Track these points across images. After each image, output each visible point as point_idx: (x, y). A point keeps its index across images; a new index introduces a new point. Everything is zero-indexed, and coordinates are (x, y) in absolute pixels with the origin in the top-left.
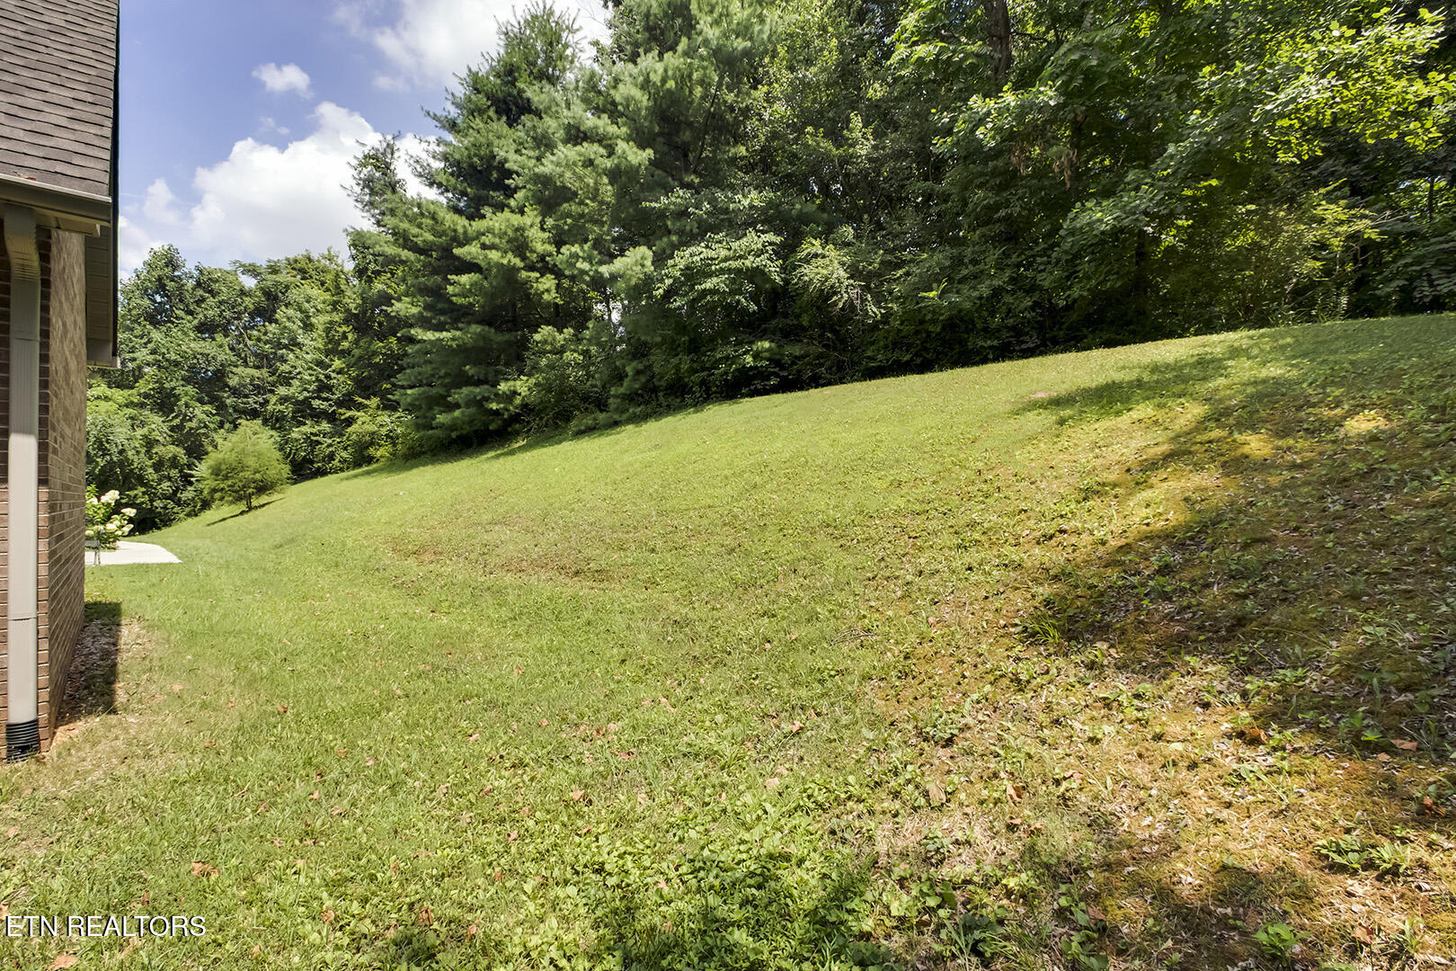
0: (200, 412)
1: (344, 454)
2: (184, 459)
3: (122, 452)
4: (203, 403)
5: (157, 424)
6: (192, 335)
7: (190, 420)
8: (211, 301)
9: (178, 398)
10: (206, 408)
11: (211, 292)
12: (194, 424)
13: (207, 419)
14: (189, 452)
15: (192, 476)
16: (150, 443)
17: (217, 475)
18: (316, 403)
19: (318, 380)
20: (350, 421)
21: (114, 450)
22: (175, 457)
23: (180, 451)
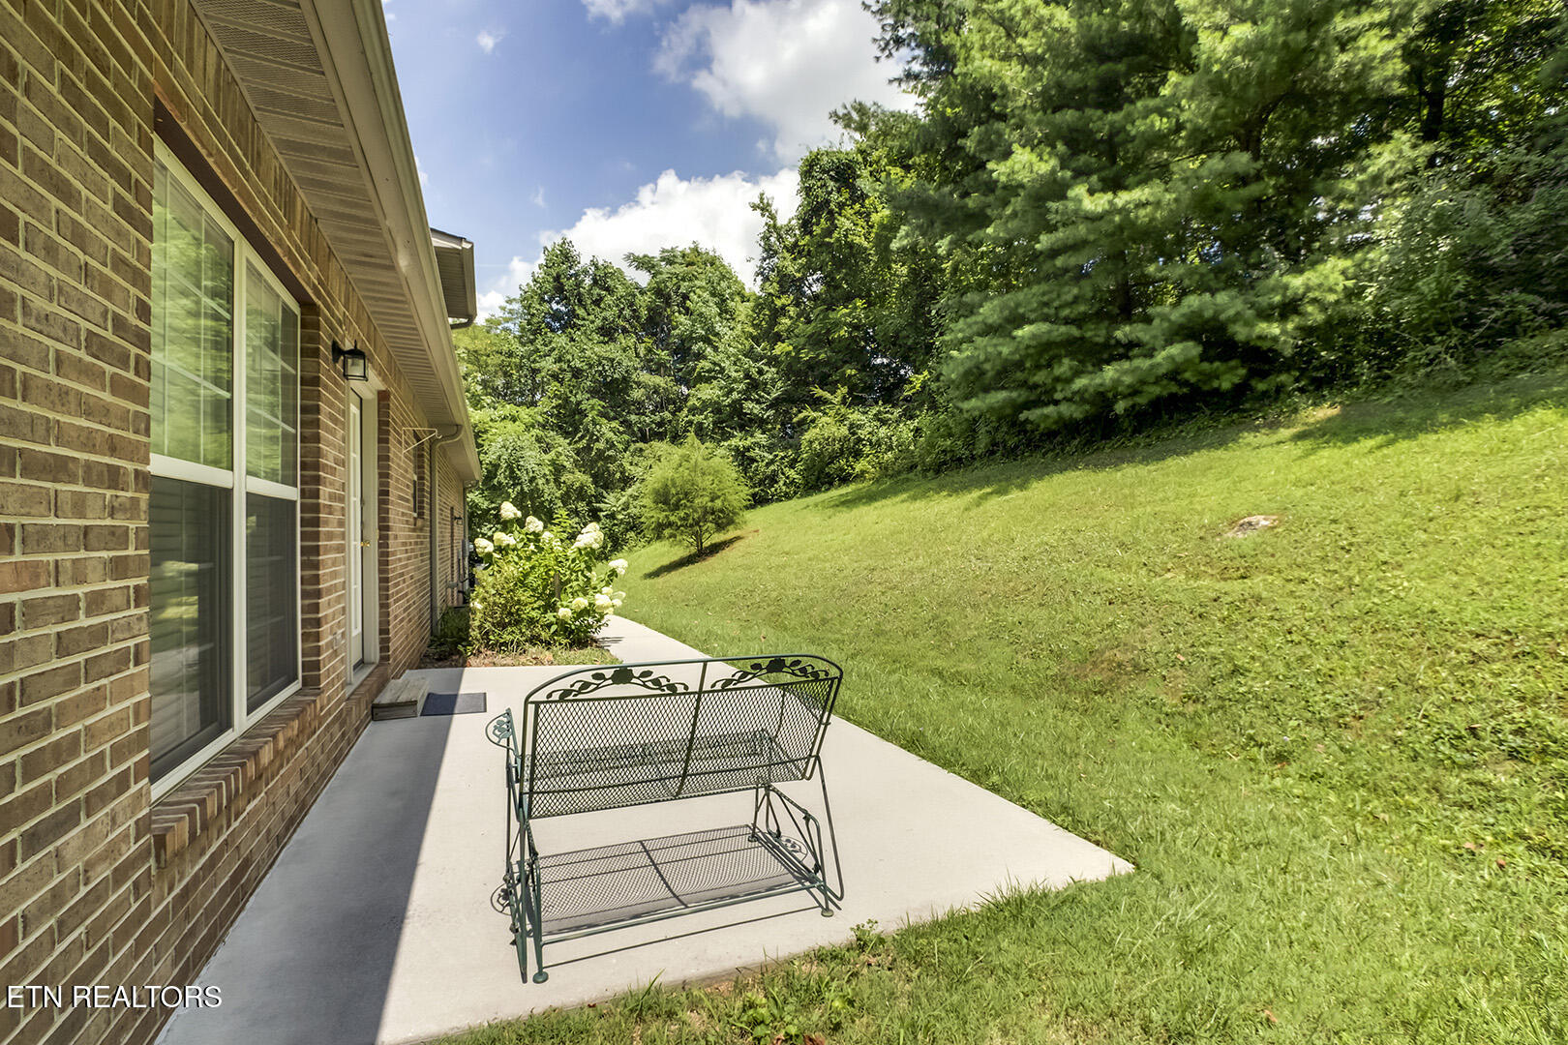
0: (607, 429)
1: (792, 473)
2: (592, 490)
3: (532, 480)
4: (610, 419)
5: (563, 448)
6: (596, 337)
7: (597, 440)
8: (609, 299)
9: (583, 414)
10: (615, 424)
11: (607, 289)
12: (601, 445)
13: (614, 438)
14: (596, 478)
15: (601, 510)
16: (558, 470)
17: (666, 502)
18: (748, 406)
19: (747, 376)
20: (804, 425)
21: (525, 478)
22: (581, 488)
23: (586, 479)
